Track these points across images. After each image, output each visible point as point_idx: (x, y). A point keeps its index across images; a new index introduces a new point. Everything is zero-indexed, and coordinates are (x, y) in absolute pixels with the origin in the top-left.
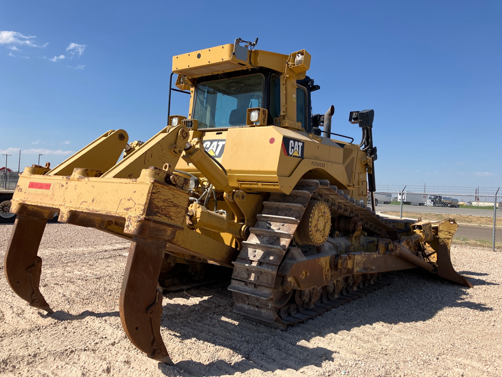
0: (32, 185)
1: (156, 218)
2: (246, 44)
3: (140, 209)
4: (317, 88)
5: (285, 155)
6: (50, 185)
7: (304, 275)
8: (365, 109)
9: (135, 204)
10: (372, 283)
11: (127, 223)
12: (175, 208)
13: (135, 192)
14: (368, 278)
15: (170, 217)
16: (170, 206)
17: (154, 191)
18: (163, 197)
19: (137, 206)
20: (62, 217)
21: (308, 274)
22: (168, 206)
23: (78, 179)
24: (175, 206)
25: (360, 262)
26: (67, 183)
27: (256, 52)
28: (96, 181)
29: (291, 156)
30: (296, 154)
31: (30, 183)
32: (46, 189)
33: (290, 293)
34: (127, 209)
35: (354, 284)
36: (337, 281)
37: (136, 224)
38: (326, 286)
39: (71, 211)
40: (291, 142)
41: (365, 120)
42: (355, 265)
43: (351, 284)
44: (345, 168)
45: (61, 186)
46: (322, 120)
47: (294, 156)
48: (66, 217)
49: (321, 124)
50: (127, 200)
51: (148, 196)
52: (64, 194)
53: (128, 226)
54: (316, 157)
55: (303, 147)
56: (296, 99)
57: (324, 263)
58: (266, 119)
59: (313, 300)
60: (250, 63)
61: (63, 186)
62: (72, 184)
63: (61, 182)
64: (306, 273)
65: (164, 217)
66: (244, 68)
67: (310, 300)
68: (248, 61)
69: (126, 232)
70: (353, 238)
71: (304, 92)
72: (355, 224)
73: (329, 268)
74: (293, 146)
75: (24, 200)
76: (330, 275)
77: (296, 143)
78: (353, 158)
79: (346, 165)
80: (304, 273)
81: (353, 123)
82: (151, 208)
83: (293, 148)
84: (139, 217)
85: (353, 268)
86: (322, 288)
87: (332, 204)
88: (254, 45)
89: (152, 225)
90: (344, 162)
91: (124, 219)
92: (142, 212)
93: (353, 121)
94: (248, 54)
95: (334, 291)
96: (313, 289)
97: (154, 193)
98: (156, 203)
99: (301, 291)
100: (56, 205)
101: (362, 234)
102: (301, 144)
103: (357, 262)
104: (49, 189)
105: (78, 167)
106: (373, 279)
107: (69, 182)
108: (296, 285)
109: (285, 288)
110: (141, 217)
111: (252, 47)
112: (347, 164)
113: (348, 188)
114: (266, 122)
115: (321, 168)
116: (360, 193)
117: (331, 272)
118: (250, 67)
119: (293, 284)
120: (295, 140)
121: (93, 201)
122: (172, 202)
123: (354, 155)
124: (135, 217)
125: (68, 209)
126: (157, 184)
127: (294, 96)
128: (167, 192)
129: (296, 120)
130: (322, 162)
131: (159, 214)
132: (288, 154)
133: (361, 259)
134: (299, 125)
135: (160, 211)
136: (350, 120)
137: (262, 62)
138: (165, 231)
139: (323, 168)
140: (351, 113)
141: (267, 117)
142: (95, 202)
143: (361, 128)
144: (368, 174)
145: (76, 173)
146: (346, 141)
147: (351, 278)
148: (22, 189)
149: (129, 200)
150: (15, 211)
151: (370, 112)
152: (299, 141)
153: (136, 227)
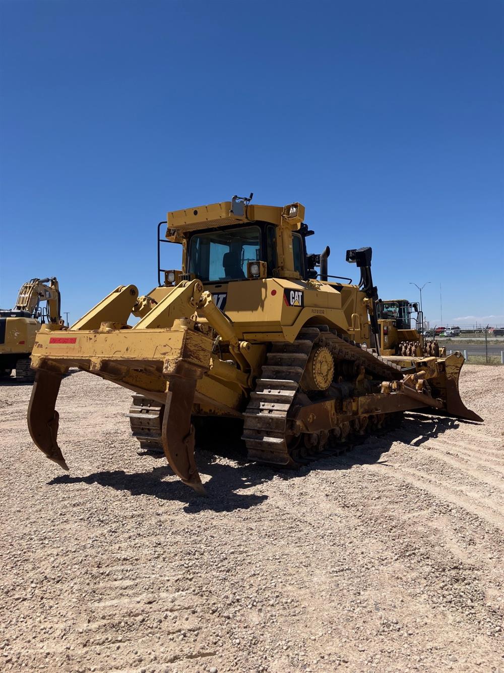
0: (53, 341)
1: (190, 360)
2: (242, 200)
3: (177, 353)
4: (312, 233)
5: (287, 305)
6: (75, 339)
7: (312, 418)
8: (362, 247)
9: (172, 349)
10: (380, 427)
11: (165, 365)
12: (203, 352)
13: (170, 339)
14: (375, 423)
15: (199, 359)
16: (200, 350)
17: (188, 337)
18: (195, 343)
19: (173, 351)
20: (95, 366)
21: (315, 418)
22: (198, 350)
23: (108, 332)
24: (203, 350)
25: (364, 403)
26: (95, 336)
27: (252, 207)
28: (128, 333)
29: (292, 306)
30: (296, 304)
31: (51, 338)
32: (71, 343)
33: (299, 436)
34: (164, 354)
35: (360, 428)
36: (343, 425)
37: (174, 365)
38: (333, 429)
39: (103, 360)
40: (292, 292)
41: (362, 258)
42: (359, 407)
43: (358, 428)
44: (344, 312)
45: (89, 339)
46: (317, 260)
47: (295, 306)
48: (99, 366)
49: (317, 264)
50: (163, 346)
51: (183, 342)
52: (93, 346)
53: (167, 368)
54: (315, 305)
55: (302, 296)
56: (292, 250)
57: (329, 407)
58: (266, 271)
59: (322, 443)
60: (247, 218)
61: (90, 339)
62: (101, 337)
63: (88, 335)
64: (313, 417)
65: (196, 360)
66: (241, 222)
67: (318, 443)
68: (245, 216)
69: (166, 372)
70: (357, 382)
71: (299, 238)
72: (358, 367)
73: (334, 412)
74: (293, 296)
75: (47, 354)
76: (336, 418)
77: (296, 293)
78: (353, 300)
79: (344, 309)
80: (311, 416)
81: (350, 262)
82: (186, 352)
83: (293, 298)
84: (177, 359)
85: (358, 410)
86: (329, 431)
87: (333, 348)
88: (249, 200)
89: (186, 365)
90: (343, 305)
91: (162, 363)
92: (179, 355)
93: (350, 260)
94: (244, 209)
95: (341, 435)
96: (321, 431)
97: (188, 339)
98: (189, 347)
99: (309, 434)
100: (87, 357)
101: (365, 377)
102: (300, 294)
103: (361, 404)
104: (75, 343)
105: (106, 321)
106: (380, 423)
107: (97, 335)
108: (304, 429)
109: (295, 432)
110: (179, 359)
111: (248, 202)
112: (346, 307)
113: (348, 332)
114: (266, 274)
115: (321, 314)
116: (363, 336)
117: (336, 415)
118: (246, 221)
119: (301, 427)
120: (295, 290)
121: (127, 350)
122: (200, 347)
123: (353, 297)
124: (173, 360)
125: (100, 359)
126: (189, 331)
127: (291, 246)
128: (197, 338)
129: (294, 270)
130: (321, 309)
131: (192, 357)
132: (290, 305)
133: (364, 401)
134: (297, 274)
135: (192, 354)
136: (347, 260)
137: (258, 217)
138: (195, 371)
139: (322, 315)
140: (348, 252)
141: (266, 269)
142: (129, 351)
143: (359, 268)
144: (370, 316)
145: (105, 327)
146: (344, 283)
147: (357, 420)
148: (42, 345)
149: (165, 346)
150: (37, 366)
151: (367, 250)
152: (298, 291)
153: (174, 368)
